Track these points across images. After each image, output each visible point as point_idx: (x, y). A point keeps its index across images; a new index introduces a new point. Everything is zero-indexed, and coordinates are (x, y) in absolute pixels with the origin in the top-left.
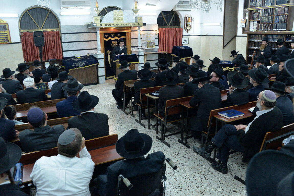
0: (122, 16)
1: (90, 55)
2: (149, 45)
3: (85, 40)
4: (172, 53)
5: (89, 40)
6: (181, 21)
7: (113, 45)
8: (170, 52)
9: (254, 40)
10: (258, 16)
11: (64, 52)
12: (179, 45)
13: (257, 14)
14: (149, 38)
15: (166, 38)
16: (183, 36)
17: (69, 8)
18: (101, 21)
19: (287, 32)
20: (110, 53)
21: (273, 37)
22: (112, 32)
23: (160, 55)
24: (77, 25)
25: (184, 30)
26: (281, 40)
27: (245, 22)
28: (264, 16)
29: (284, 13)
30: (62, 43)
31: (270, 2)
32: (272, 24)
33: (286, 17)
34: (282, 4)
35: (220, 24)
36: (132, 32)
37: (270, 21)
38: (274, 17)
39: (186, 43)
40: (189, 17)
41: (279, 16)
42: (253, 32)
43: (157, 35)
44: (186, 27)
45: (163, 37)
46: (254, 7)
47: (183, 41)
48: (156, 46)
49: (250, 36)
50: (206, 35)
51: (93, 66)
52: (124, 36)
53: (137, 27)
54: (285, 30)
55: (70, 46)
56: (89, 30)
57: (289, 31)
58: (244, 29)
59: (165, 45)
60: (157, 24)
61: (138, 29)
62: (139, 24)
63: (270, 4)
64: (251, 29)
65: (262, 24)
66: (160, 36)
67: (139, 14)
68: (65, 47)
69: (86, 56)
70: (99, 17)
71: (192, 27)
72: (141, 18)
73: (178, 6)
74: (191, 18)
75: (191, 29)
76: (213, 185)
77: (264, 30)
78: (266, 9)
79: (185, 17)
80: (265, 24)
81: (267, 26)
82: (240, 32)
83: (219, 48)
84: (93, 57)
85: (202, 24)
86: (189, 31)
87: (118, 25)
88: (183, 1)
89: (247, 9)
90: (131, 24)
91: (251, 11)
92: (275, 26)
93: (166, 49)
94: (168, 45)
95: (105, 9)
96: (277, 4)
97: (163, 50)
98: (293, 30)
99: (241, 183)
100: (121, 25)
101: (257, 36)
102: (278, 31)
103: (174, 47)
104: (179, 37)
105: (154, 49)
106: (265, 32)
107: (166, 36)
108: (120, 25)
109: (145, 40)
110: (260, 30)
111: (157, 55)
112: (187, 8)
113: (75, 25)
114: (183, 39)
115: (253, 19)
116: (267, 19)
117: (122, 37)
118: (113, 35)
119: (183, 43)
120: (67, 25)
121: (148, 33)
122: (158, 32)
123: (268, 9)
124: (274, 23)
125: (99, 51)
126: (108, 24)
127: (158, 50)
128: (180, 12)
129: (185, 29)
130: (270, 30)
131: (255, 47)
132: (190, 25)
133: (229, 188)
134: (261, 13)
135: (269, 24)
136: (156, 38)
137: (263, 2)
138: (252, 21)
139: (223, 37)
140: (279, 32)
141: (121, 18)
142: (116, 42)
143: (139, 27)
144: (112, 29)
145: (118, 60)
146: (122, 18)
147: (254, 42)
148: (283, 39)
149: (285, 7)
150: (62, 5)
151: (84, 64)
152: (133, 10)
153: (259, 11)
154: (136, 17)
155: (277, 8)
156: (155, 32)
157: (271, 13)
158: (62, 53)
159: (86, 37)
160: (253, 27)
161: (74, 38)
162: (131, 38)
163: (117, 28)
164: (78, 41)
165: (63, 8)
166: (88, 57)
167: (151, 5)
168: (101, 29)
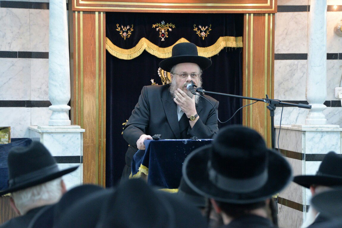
1: (13, 140)
52: (232, 38)
117: (222, 43)
118: (163, 29)
125: (62, 111)
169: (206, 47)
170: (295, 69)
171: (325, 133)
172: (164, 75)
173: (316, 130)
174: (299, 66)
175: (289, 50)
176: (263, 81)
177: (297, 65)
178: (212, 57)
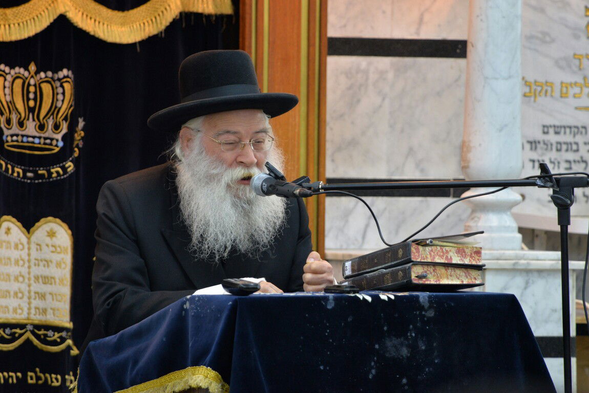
169: (128, 10)
170: (361, 85)
171: (536, 274)
172: (5, 95)
173: (514, 264)
174: (373, 77)
175: (345, 26)
176: (297, 120)
177: (366, 72)
178: (142, 43)
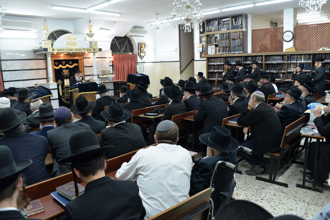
0: (75, 41)
1: (38, 86)
2: (104, 73)
3: (31, 69)
4: (128, 82)
5: (36, 68)
6: (134, 47)
7: (65, 74)
8: (126, 81)
9: (213, 64)
10: (215, 40)
11: (5, 83)
12: (134, 73)
13: (214, 38)
14: (102, 66)
15: (121, 65)
16: (137, 63)
17: (10, 29)
18: (52, 45)
19: (244, 55)
20: (61, 84)
21: (232, 60)
22: (62, 58)
23: (115, 83)
24: (21, 51)
25: (138, 57)
26: (239, 61)
27: (202, 46)
28: (221, 40)
29: (240, 37)
30: (2, 71)
31: (225, 27)
32: (230, 47)
33: (242, 41)
34: (237, 29)
35: (175, 50)
36: (84, 59)
37: (227, 45)
38: (231, 40)
39: (141, 70)
40: (143, 43)
41: (235, 39)
42: (212, 56)
43: (112, 62)
44: (140, 54)
45: (117, 65)
46: (211, 31)
47: (138, 69)
48: (111, 74)
49: (209, 59)
50: (160, 61)
51: (45, 97)
52: (76, 64)
53: (92, 53)
54: (242, 52)
55: (13, 75)
56: (36, 56)
57: (246, 53)
58: (201, 53)
59: (119, 73)
60: (111, 51)
61: (93, 55)
62: (94, 50)
63: (226, 29)
64: (209, 53)
65: (221, 47)
66: (114, 64)
67: (94, 38)
68: (6, 76)
69: (34, 87)
70: (50, 42)
71: (146, 53)
72: (96, 43)
73: (132, 31)
74: (145, 44)
75: (145, 55)
76: (241, 187)
77: (222, 53)
78: (223, 33)
79: (139, 43)
80: (223, 47)
81: (225, 49)
82: (197, 56)
83: (176, 74)
84: (42, 88)
85: (155, 50)
86: (143, 57)
87: (72, 50)
88: (136, 27)
89: (204, 33)
90: (86, 49)
91: (208, 36)
92: (232, 49)
93: (121, 78)
94: (123, 73)
95: (54, 33)
96: (232, 29)
97: (118, 79)
98: (248, 53)
99: (264, 182)
100: (76, 50)
101: (216, 60)
102: (236, 53)
103: (129, 75)
104: (133, 64)
105: (109, 77)
106: (224, 55)
107: (121, 63)
108: (74, 50)
109: (99, 68)
110: (218, 53)
111: (112, 84)
112: (140, 34)
113: (18, 51)
114: (138, 67)
115: (211, 43)
116: (225, 43)
117: (74, 65)
118: (64, 63)
119: (138, 71)
120: (8, 50)
121: (101, 60)
122: (113, 59)
123: (224, 33)
124: (231, 46)
126: (61, 49)
127: (113, 78)
128: (134, 38)
129: (139, 55)
130: (228, 53)
131: (215, 70)
132: (144, 51)
133: (257, 187)
134: (218, 37)
135: (227, 47)
136: (110, 66)
137: (219, 27)
138: (209, 44)
139: (179, 62)
140: (237, 55)
141: (74, 42)
142: (68, 71)
143: (94, 53)
144: (62, 55)
145: (77, 89)
146: (76, 43)
147: (214, 65)
148: (241, 61)
149: (240, 32)
150: (2, 25)
151: (35, 95)
152: (87, 34)
153: (215, 36)
154: (90, 42)
155: (233, 32)
156: (109, 59)
157: (228, 37)
158: (2, 84)
159: (32, 64)
160: (212, 51)
161: (17, 65)
162: (85, 66)
163: (69, 54)
164: (23, 69)
165: (3, 29)
166: (37, 88)
167: (105, 29)
168: (52, 55)
169: (71, 66)
175: (87, 65)
177: (90, 68)
